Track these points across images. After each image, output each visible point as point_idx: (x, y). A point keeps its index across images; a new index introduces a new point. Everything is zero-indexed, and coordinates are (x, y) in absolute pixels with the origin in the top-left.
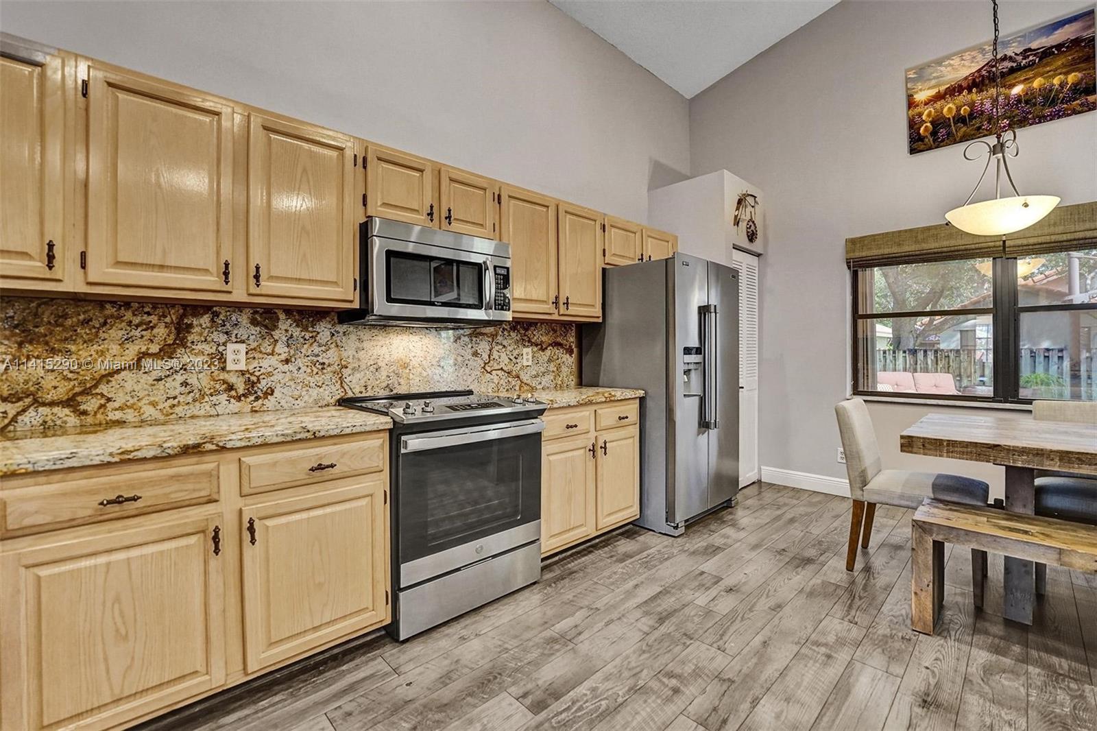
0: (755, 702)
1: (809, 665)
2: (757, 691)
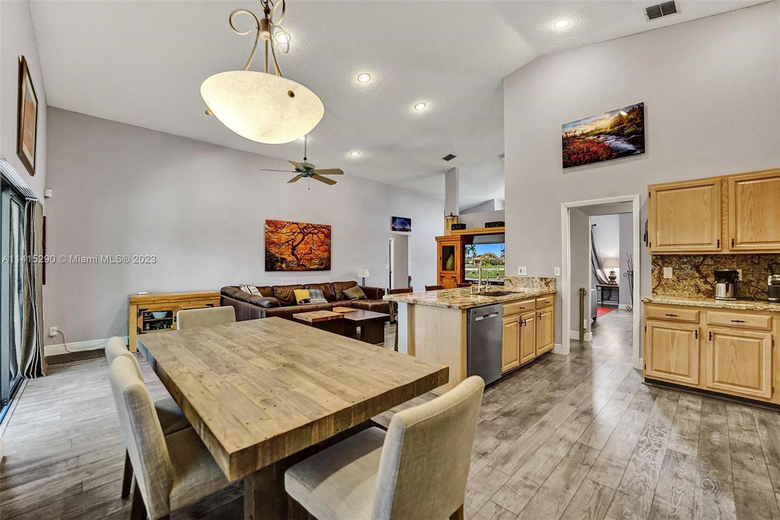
0: (568, 455)
1: (539, 473)
2: (568, 460)
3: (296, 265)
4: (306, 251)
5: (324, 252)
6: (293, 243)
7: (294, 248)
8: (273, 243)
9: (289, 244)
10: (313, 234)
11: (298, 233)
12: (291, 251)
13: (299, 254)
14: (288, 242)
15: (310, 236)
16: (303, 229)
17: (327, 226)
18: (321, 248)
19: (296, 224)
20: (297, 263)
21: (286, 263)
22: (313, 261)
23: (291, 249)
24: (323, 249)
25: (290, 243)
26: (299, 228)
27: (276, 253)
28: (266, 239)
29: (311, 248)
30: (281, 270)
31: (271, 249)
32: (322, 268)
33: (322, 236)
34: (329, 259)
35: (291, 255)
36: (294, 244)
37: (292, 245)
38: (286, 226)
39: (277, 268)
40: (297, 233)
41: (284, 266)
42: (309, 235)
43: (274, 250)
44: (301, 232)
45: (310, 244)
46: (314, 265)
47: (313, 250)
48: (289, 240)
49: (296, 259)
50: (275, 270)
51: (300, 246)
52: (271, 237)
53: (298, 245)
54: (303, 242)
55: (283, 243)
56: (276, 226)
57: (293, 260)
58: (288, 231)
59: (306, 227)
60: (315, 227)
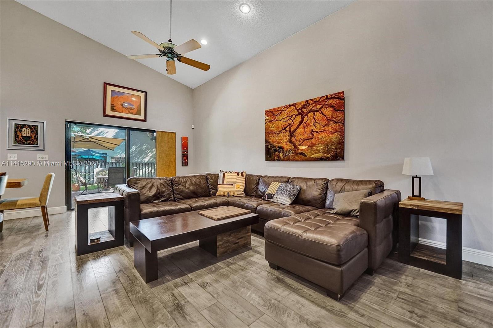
3: (293, 154)
4: (306, 135)
5: (332, 133)
6: (290, 129)
7: (291, 134)
8: (272, 132)
9: (286, 131)
10: (314, 111)
11: (296, 116)
12: (288, 138)
13: (297, 141)
14: (285, 129)
15: (311, 116)
16: (301, 109)
17: (336, 95)
18: (327, 128)
19: (294, 105)
20: (295, 151)
21: (284, 152)
22: (314, 148)
23: (288, 136)
24: (331, 130)
25: (288, 129)
26: (296, 109)
27: (274, 142)
28: (266, 129)
29: (312, 130)
30: (279, 159)
31: (270, 139)
32: (328, 158)
33: (328, 111)
34: (341, 144)
35: (288, 143)
36: (292, 129)
37: (290, 131)
38: (283, 112)
39: (275, 158)
40: (294, 116)
41: (281, 155)
42: (309, 115)
43: (272, 139)
44: (299, 114)
45: (310, 126)
46: (316, 153)
47: (315, 134)
48: (286, 126)
49: (293, 147)
50: (274, 160)
51: (298, 130)
52: (269, 127)
53: (295, 130)
54: (302, 125)
55: (280, 131)
56: (274, 115)
57: (290, 148)
58: (285, 116)
59: (304, 105)
60: (316, 102)
